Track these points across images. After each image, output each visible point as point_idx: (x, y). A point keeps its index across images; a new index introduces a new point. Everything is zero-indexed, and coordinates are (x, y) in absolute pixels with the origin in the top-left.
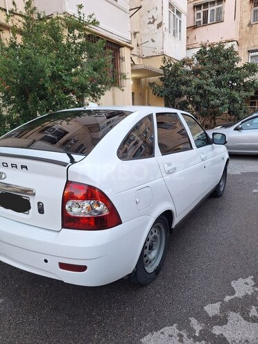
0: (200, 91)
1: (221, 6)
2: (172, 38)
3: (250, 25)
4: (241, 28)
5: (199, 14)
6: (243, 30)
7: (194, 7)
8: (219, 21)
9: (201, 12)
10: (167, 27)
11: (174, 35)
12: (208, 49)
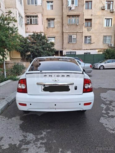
0: (37, 51)
1: (37, 18)
2: (20, 27)
3: (47, 28)
4: (44, 28)
5: (28, 20)
6: (45, 29)
7: (26, 16)
8: (37, 24)
9: (29, 19)
10: (19, 23)
11: (21, 26)
12: (36, 34)
